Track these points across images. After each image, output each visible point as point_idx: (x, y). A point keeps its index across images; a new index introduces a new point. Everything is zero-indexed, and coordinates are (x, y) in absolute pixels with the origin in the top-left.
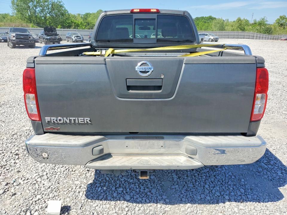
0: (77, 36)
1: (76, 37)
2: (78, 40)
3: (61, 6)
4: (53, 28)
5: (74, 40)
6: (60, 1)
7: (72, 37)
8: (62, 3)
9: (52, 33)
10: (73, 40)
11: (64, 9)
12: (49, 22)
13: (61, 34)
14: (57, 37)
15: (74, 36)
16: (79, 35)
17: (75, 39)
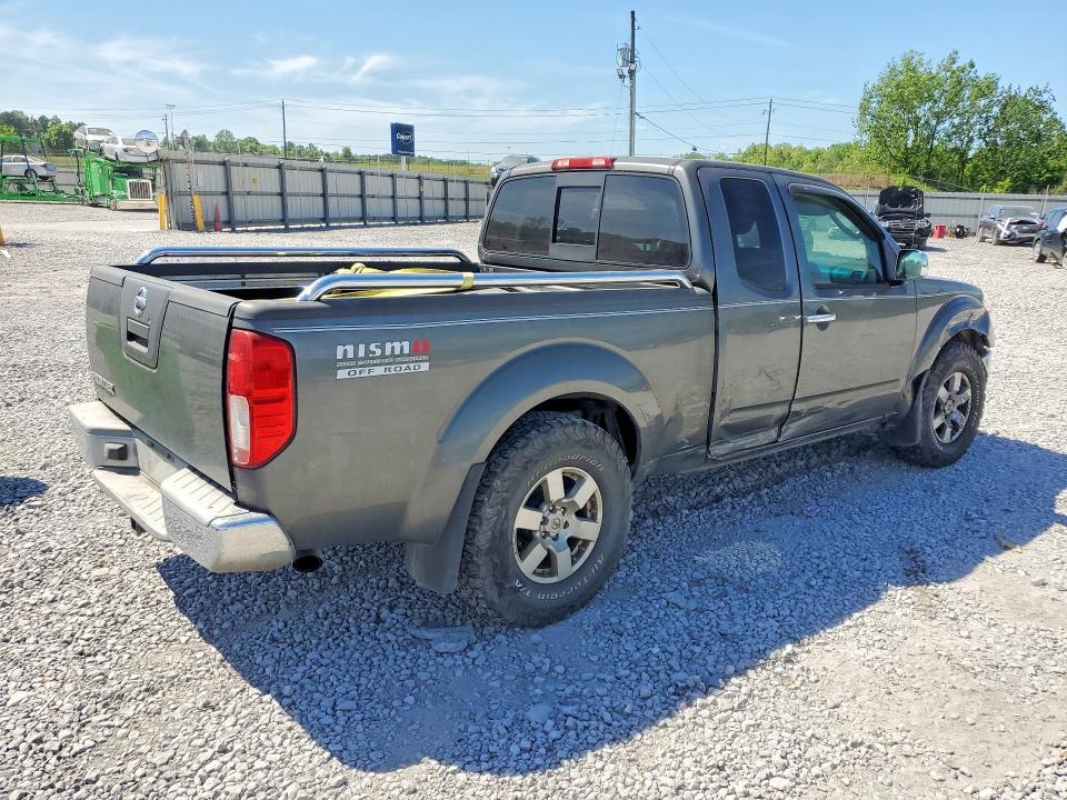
0: (1021, 222)
1: (1015, 223)
2: (1019, 235)
3: (1042, 107)
4: (913, 193)
5: (1002, 235)
6: (1041, 88)
7: (999, 226)
8: (1045, 97)
9: (906, 209)
10: (998, 237)
11: (1049, 116)
12: (976, 167)
13: (974, 213)
14: (919, 224)
15: (1008, 221)
16: (1034, 217)
17: (1008, 233)
